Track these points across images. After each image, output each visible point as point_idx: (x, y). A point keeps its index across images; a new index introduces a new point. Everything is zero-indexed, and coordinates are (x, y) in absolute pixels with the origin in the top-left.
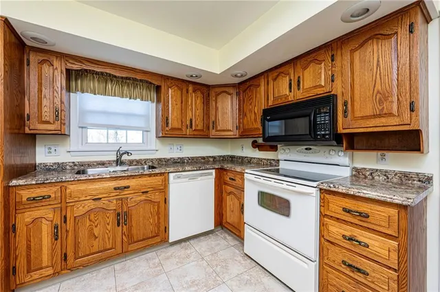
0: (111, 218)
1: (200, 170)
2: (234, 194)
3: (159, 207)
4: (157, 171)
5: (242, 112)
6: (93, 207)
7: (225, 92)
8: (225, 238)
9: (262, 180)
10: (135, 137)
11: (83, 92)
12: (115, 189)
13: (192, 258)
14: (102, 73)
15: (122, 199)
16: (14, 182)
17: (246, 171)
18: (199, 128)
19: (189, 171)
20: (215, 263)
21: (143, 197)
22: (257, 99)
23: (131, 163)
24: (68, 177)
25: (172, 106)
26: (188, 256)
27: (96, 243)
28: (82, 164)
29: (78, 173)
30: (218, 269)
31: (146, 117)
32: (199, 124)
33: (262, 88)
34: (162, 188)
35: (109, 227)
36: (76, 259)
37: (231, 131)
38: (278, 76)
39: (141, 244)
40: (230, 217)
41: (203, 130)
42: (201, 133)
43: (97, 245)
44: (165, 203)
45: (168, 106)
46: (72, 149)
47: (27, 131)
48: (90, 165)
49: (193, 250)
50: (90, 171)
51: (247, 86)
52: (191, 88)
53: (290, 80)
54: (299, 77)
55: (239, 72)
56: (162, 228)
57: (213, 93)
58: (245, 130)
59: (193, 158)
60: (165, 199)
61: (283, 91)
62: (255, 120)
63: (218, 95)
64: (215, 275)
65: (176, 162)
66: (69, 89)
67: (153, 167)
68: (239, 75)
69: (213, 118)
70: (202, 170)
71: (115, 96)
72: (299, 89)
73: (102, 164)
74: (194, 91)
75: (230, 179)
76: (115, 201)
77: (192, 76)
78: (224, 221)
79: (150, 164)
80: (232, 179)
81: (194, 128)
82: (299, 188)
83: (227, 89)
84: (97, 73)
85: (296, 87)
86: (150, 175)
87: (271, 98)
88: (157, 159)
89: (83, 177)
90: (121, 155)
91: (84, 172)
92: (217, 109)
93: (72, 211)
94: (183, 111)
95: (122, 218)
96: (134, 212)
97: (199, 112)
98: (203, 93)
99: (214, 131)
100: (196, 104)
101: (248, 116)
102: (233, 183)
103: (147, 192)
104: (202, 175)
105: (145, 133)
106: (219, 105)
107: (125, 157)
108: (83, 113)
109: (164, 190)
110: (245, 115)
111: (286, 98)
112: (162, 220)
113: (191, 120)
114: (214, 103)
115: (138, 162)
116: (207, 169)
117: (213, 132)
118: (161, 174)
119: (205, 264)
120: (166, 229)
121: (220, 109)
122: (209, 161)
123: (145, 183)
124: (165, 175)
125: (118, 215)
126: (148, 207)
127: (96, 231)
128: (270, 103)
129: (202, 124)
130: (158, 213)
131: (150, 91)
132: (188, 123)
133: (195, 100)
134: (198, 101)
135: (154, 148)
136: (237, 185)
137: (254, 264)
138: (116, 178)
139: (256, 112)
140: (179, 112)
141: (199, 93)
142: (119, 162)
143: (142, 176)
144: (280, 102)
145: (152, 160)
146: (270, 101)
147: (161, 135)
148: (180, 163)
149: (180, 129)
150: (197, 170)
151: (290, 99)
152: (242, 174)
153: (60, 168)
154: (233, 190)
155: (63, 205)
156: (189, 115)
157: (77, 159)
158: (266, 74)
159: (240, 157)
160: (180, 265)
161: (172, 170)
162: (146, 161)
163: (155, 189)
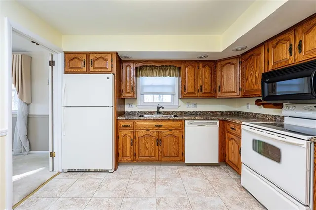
0: (154, 141)
1: (206, 120)
2: (235, 140)
3: (178, 140)
4: (177, 118)
5: (244, 77)
6: (145, 133)
7: (229, 63)
8: (227, 172)
9: (256, 131)
10: (167, 98)
11: (142, 76)
12: (156, 126)
13: (199, 176)
14: (150, 66)
15: (158, 132)
16: (119, 118)
17: (243, 123)
18: (208, 91)
19: (199, 120)
20: (215, 184)
21: (169, 133)
22: (258, 66)
23: (165, 113)
24: (136, 118)
25: (188, 78)
26: (197, 175)
27: (147, 151)
28: (142, 113)
29: (140, 116)
30: (217, 188)
31: (173, 87)
32: (207, 88)
33: (262, 56)
34: (181, 129)
35: (153, 145)
36: (139, 157)
37: (234, 92)
38: (277, 44)
39: (168, 159)
40: (232, 157)
41: (211, 93)
42: (209, 95)
43: (147, 153)
44: (183, 138)
45: (185, 78)
46: (138, 105)
47: (122, 97)
48: (145, 113)
49: (200, 172)
50: (145, 116)
51: (249, 56)
52: (201, 65)
53: (291, 45)
54: (300, 41)
55: (239, 47)
56: (181, 153)
57: (219, 66)
58: (247, 92)
59: (204, 112)
60: (183, 136)
61: (284, 56)
62: (256, 83)
63: (222, 66)
64: (213, 190)
65: (191, 114)
66: (137, 76)
67: (176, 116)
68: (240, 49)
69: (218, 84)
70: (209, 120)
71: (156, 76)
72: (300, 53)
73: (150, 113)
74: (204, 66)
75: (231, 128)
76: (155, 133)
77: (201, 57)
78: (227, 159)
79: (175, 114)
80: (233, 129)
81: (203, 92)
82: (289, 139)
83: (230, 61)
84: (148, 66)
85: (297, 51)
86: (173, 120)
87: (271, 63)
88: (179, 112)
89: (142, 118)
90: (160, 108)
91: (142, 116)
92: (222, 76)
93: (138, 134)
94: (196, 81)
95: (159, 142)
96: (165, 140)
97: (208, 80)
98: (211, 67)
99: (220, 92)
100: (205, 75)
101: (250, 80)
102: (234, 132)
103: (172, 130)
104: (207, 123)
105: (172, 96)
106: (224, 74)
107: (161, 110)
108: (143, 87)
109: (182, 129)
110: (247, 79)
111: (286, 62)
112: (180, 148)
113: (201, 86)
114: (220, 73)
115: (168, 113)
116: (212, 120)
117: (219, 94)
118: (180, 120)
119: (208, 182)
120: (183, 154)
121: (225, 77)
122: (217, 115)
123: (170, 124)
124: (182, 121)
125: (157, 140)
126: (172, 138)
127: (147, 146)
128: (270, 68)
129: (210, 88)
130: (178, 143)
131: (175, 70)
132: (199, 88)
133: (205, 72)
134: (207, 73)
135: (177, 105)
136: (237, 133)
137: (249, 195)
138: (156, 120)
139: (257, 76)
140: (193, 83)
141: (207, 67)
142: (159, 112)
143: (169, 120)
144: (279, 66)
145: (176, 112)
146: (270, 66)
147: (181, 97)
148: (194, 115)
149: (194, 93)
150: (204, 120)
151: (290, 62)
152: (240, 125)
153: (133, 114)
154: (234, 137)
155: (134, 130)
156: (200, 83)
157: (140, 110)
158: (266, 44)
159: (246, 113)
160: (190, 177)
161: (186, 118)
162: (173, 112)
163: (176, 129)
